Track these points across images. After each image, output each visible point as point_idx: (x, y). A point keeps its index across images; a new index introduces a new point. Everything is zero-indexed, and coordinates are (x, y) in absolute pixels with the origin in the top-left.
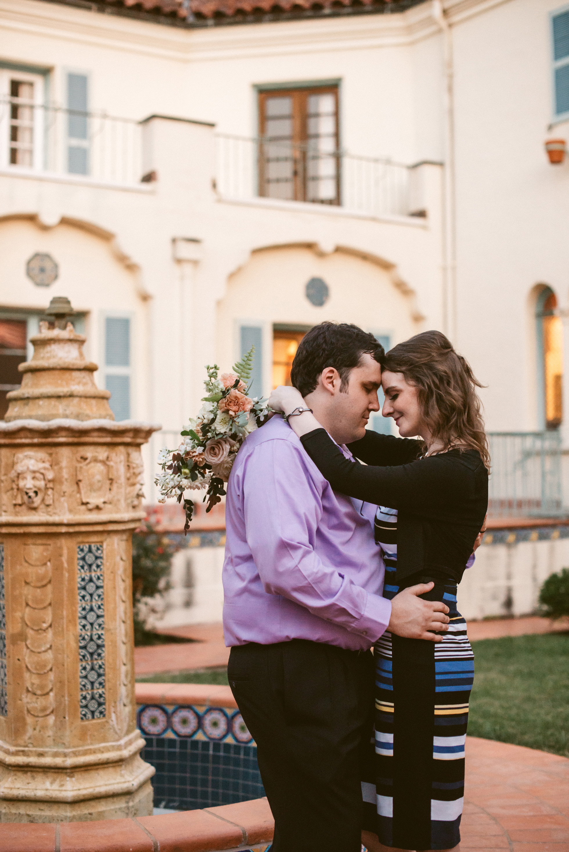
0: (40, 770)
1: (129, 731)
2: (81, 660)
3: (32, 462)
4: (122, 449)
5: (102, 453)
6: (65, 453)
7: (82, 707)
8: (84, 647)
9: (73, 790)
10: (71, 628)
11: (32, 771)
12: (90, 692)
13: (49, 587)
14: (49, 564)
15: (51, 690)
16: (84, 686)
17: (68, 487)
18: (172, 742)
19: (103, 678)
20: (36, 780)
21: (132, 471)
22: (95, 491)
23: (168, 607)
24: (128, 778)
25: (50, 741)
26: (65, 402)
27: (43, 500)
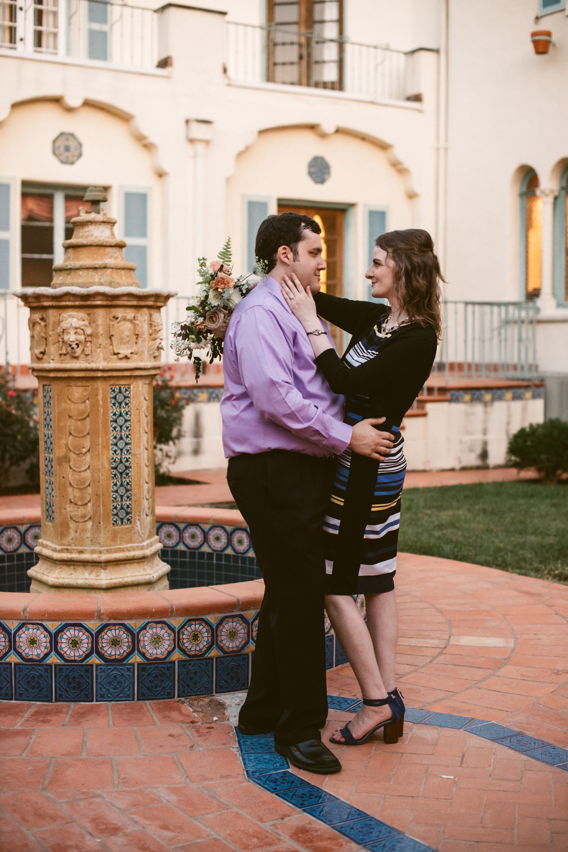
0: (81, 564)
1: (149, 537)
2: (113, 478)
3: (75, 320)
4: (145, 310)
5: (130, 314)
6: (101, 312)
7: (113, 515)
8: (115, 468)
9: (107, 579)
10: (105, 452)
11: (74, 565)
12: (120, 504)
13: (88, 420)
14: (87, 401)
15: (89, 501)
16: (115, 498)
17: (102, 340)
18: (183, 554)
19: (130, 492)
20: (77, 571)
21: (153, 328)
22: (124, 344)
23: (179, 454)
24: (149, 571)
25: (88, 541)
26: (100, 272)
27: (83, 350)
